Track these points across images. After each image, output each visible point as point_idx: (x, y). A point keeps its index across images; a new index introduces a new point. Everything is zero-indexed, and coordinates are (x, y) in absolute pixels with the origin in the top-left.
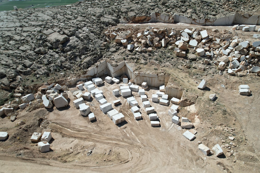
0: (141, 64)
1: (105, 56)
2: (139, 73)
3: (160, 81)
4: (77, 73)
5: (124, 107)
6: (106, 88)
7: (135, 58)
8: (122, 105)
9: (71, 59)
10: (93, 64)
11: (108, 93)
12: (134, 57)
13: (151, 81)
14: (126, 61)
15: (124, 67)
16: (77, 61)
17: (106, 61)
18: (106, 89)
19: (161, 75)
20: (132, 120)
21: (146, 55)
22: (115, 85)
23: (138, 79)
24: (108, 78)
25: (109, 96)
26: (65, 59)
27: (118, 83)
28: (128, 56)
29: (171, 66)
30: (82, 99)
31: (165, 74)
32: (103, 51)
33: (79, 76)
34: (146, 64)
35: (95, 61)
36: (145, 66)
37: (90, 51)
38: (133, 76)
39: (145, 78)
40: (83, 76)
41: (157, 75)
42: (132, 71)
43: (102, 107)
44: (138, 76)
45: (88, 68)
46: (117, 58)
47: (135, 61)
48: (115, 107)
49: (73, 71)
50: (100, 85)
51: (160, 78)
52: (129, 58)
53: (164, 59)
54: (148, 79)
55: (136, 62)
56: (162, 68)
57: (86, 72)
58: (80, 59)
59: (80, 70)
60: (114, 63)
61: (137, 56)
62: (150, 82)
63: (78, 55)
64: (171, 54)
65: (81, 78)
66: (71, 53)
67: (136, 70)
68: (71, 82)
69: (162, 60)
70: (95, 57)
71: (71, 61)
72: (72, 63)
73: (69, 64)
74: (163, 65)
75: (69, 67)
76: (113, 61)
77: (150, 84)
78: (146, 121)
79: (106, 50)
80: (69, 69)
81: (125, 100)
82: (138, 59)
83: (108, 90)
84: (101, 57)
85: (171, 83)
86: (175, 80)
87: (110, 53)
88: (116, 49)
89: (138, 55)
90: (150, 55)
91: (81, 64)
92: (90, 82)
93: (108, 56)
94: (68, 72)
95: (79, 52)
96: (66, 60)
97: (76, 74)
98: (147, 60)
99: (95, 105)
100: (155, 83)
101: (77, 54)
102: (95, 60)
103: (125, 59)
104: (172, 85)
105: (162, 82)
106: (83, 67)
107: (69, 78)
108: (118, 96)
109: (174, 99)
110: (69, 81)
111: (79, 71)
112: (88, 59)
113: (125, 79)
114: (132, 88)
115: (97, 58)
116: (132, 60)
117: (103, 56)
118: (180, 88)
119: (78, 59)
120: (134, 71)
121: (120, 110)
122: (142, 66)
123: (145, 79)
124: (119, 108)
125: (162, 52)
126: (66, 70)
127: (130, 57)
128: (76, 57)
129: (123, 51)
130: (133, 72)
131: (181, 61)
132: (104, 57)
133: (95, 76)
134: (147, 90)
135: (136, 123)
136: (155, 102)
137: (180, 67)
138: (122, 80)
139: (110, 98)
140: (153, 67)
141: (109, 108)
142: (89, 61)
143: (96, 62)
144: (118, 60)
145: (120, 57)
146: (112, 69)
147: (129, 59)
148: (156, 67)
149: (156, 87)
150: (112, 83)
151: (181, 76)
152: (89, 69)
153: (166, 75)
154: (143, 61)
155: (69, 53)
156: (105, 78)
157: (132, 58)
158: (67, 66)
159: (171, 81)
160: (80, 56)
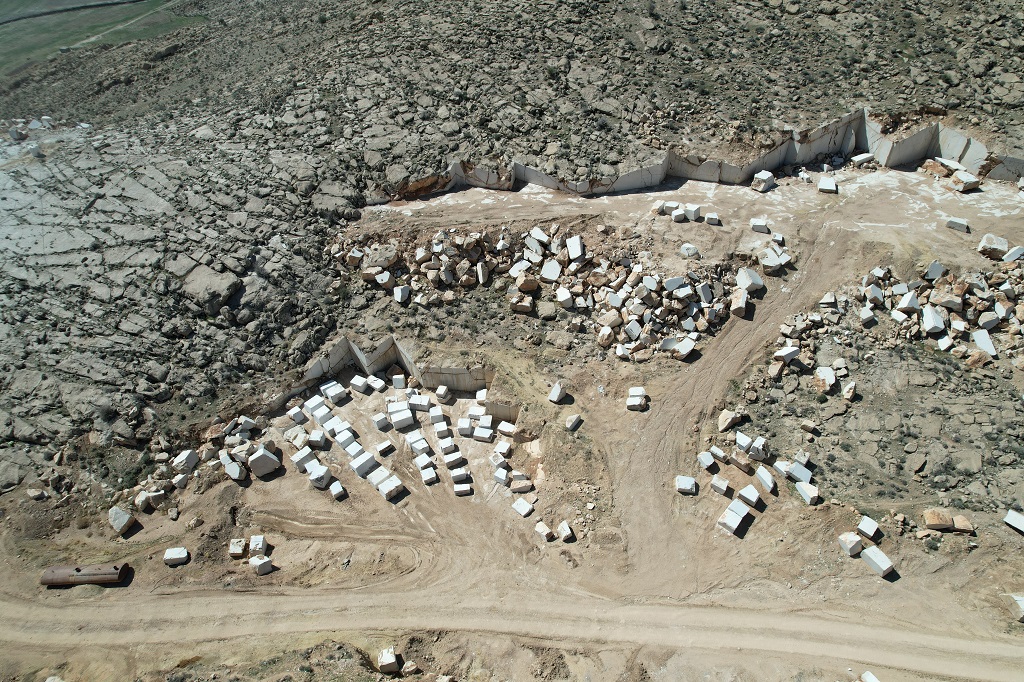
0: (432, 339)
1: (342, 323)
2: (427, 368)
3: (477, 380)
4: (281, 379)
5: (401, 455)
6: (356, 408)
7: (416, 325)
8: (397, 452)
9: (259, 343)
10: (318, 350)
11: (364, 423)
12: (412, 320)
13: (457, 382)
14: (394, 335)
15: (392, 348)
16: (275, 346)
17: (346, 339)
18: (357, 411)
19: (476, 368)
20: (418, 485)
21: (441, 313)
22: (376, 398)
23: (427, 378)
24: (358, 380)
25: (366, 430)
26: (244, 343)
27: (383, 390)
28: (397, 320)
29: (499, 341)
30: (307, 450)
31: (484, 366)
32: (336, 308)
33: (289, 385)
34: (441, 339)
35: (319, 341)
36: (441, 346)
37: (301, 313)
38: (416, 369)
40: (297, 384)
41: (468, 368)
42: (412, 361)
43: (356, 464)
44: (425, 372)
45: (305, 362)
46: (372, 328)
47: (416, 332)
48: (381, 458)
49: (272, 376)
50: (342, 400)
51: (473, 373)
52: (399, 324)
53: (483, 323)
54: (449, 377)
55: (418, 336)
56: (477, 350)
57: (302, 373)
58: (282, 337)
59: (287, 370)
60: (367, 343)
61: (419, 319)
62: (455, 385)
63: (274, 329)
64: (500, 306)
65: (294, 391)
66: (257, 328)
67: (420, 358)
68: (273, 405)
69: (479, 326)
70: (317, 331)
71: (262, 349)
72: (263, 353)
73: (257, 356)
74: (480, 339)
75: (260, 365)
76: (362, 337)
78: (446, 484)
79: (343, 305)
80: (261, 370)
81: (401, 435)
82: (423, 327)
83: (362, 415)
84: (332, 326)
86: (505, 382)
87: (352, 313)
88: (367, 301)
89: (423, 314)
90: (450, 313)
91: (287, 356)
92: (316, 399)
93: (350, 322)
94: (259, 378)
95: (276, 321)
96: (249, 347)
97: (279, 382)
98: (442, 328)
99: (339, 458)
100: (466, 384)
101: (272, 325)
102: (320, 339)
103: (391, 330)
104: (498, 394)
105: (480, 383)
106: (294, 360)
107: (265, 395)
108: (386, 427)
109: (504, 426)
110: (267, 402)
111: (285, 373)
112: (301, 339)
113: (399, 378)
114: (414, 405)
115: (322, 332)
116: (408, 331)
117: (338, 324)
118: (514, 402)
119: (277, 340)
120: (415, 362)
121: (393, 466)
122: (432, 345)
123: (442, 377)
124: (389, 461)
125: (478, 300)
126: (254, 373)
127: (402, 321)
128: (269, 335)
129: (383, 306)
131: (522, 325)
132: (341, 327)
133: (324, 379)
134: (451, 402)
135: (425, 492)
136: (466, 436)
137: (518, 342)
138: (390, 380)
139: (369, 437)
140: (460, 347)
141: (371, 464)
142: (305, 344)
143: (323, 343)
144: (375, 332)
145: (377, 323)
146: (363, 358)
147: (401, 329)
148: (464, 349)
149: (470, 393)
150: (369, 390)
151: (518, 370)
152: (310, 364)
153: (486, 368)
154: (434, 333)
155: (251, 326)
156: (351, 381)
157: (409, 325)
158: (253, 363)
160: (280, 330)
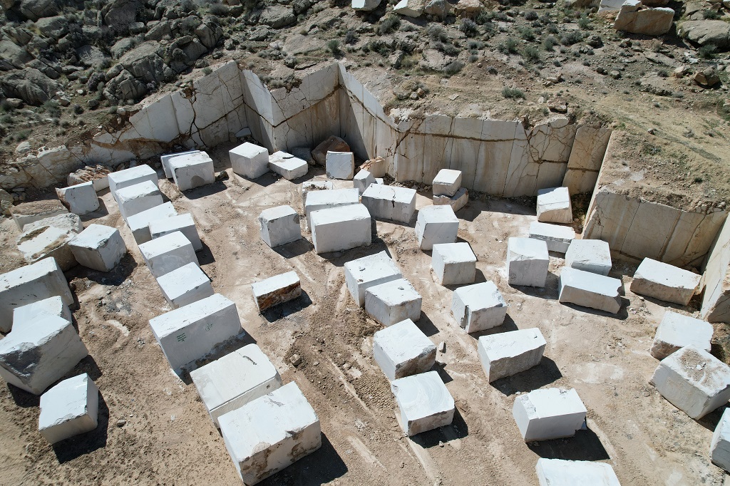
0: (427, 70)
1: (236, 43)
2: (419, 118)
3: (540, 161)
4: (72, 122)
5: (325, 320)
6: (229, 204)
7: (393, 47)
8: (313, 309)
9: (50, 53)
10: (171, 79)
11: (236, 232)
12: (388, 40)
13: (487, 166)
14: (343, 62)
15: (333, 98)
16: (87, 67)
17: (239, 65)
18: (229, 209)
19: (549, 125)
21: (453, 31)
22: (284, 190)
23: (412, 153)
24: (247, 150)
25: (238, 247)
26: (18, 49)
27: (297, 180)
28: (352, 40)
29: (599, 78)
30: (50, 265)
31: (573, 119)
32: (230, 22)
33: (87, 136)
34: (452, 71)
35: (180, 65)
36: (448, 83)
37: (159, 18)
38: (378, 139)
39: (448, 149)
40: (108, 138)
41: (527, 124)
42: (376, 107)
43: (164, 325)
44: (408, 131)
45: (138, 99)
46: (297, 51)
47: (393, 59)
48: (260, 320)
49: (56, 112)
50: (198, 188)
51: (539, 141)
52: (357, 46)
53: (549, 49)
54: (467, 149)
55: (398, 66)
56: (548, 90)
57: (126, 117)
58: (107, 53)
59: (94, 106)
60: (279, 71)
61: (401, 36)
62: (480, 171)
63: (92, 36)
64: (584, 27)
65: (96, 151)
66: (56, 25)
67: (400, 99)
68: (33, 170)
69: (544, 54)
70: (181, 45)
71: (55, 65)
72: (56, 74)
73: (37, 74)
74: (550, 74)
75: (38, 89)
76: (272, 63)
77: (478, 178)
79: (246, 19)
80: (37, 102)
81: (333, 271)
82: (407, 50)
83: (238, 216)
84: (214, 45)
85: (627, 169)
86: (649, 149)
87: (263, 30)
88: (296, 13)
89: (410, 29)
90: (470, 32)
91: (104, 80)
92: (146, 170)
93: (254, 44)
94: (25, 114)
95: (104, 23)
96: (27, 56)
97: (66, 125)
98: (455, 54)
99: (136, 307)
100: (510, 173)
101: (93, 29)
102: (182, 61)
103: (338, 54)
105: (548, 171)
106: (113, 91)
107: (24, 145)
108: (291, 247)
109: (652, 270)
110: (19, 161)
111: (87, 112)
114: (376, 201)
115: (190, 49)
116: (374, 57)
117: (228, 43)
119: (95, 57)
120: (387, 110)
121: (294, 350)
122: (429, 81)
123: (450, 149)
124: (286, 331)
125: (532, 17)
126: (21, 106)
127: (364, 41)
128: (81, 44)
129: (328, 19)
130: (381, 115)
131: (652, 55)
132: (232, 48)
133: (179, 145)
134: (466, 213)
136: (530, 289)
137: (652, 79)
138: (321, 162)
139: (242, 264)
140: (496, 84)
142: (147, 62)
143: (188, 70)
144: (301, 57)
145: (314, 43)
146: (266, 104)
147: (361, 52)
148: (513, 85)
149: (512, 200)
150: (269, 175)
151: (681, 129)
152: (146, 103)
153: (580, 122)
154: (435, 59)
155: (44, 22)
156: (234, 151)
157: (377, 48)
158: (22, 83)
159: (625, 156)
160: (105, 42)
